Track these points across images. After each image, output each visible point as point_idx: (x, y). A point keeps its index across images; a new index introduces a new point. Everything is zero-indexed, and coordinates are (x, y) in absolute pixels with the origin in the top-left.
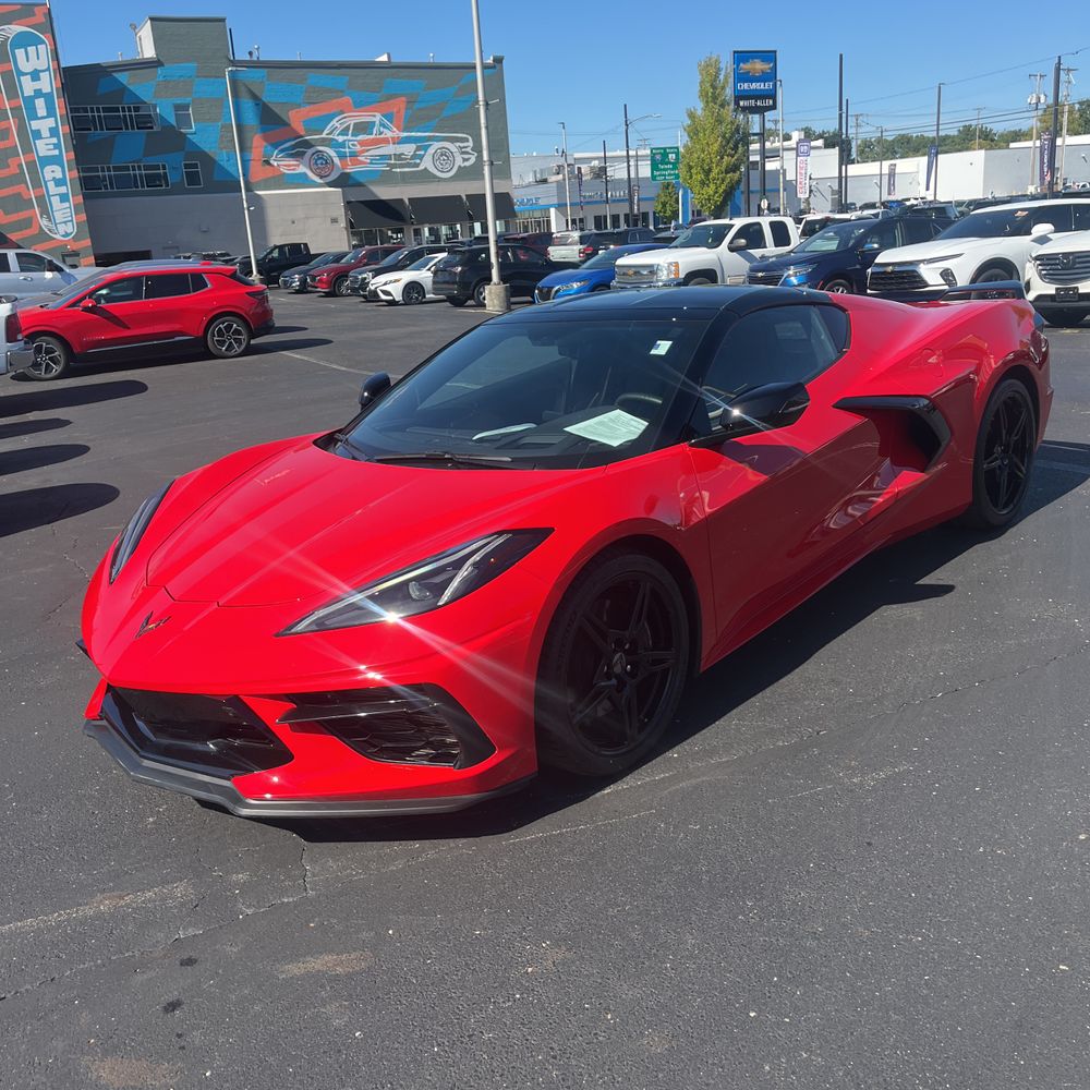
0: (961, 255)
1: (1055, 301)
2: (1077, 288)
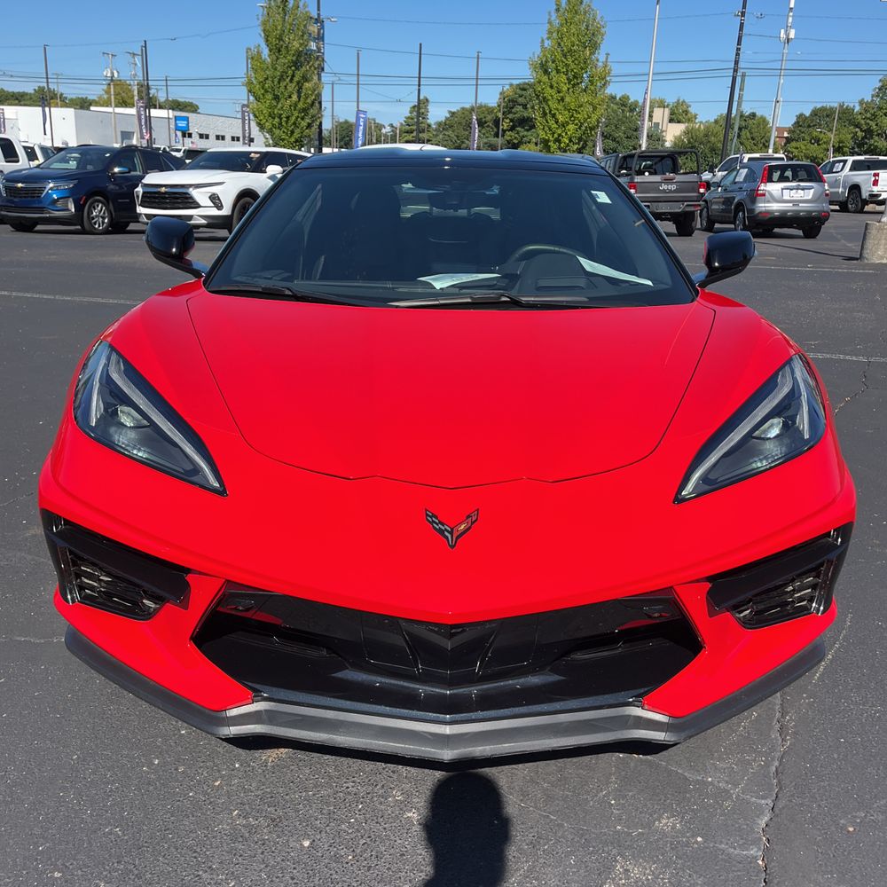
0: (223, 183)
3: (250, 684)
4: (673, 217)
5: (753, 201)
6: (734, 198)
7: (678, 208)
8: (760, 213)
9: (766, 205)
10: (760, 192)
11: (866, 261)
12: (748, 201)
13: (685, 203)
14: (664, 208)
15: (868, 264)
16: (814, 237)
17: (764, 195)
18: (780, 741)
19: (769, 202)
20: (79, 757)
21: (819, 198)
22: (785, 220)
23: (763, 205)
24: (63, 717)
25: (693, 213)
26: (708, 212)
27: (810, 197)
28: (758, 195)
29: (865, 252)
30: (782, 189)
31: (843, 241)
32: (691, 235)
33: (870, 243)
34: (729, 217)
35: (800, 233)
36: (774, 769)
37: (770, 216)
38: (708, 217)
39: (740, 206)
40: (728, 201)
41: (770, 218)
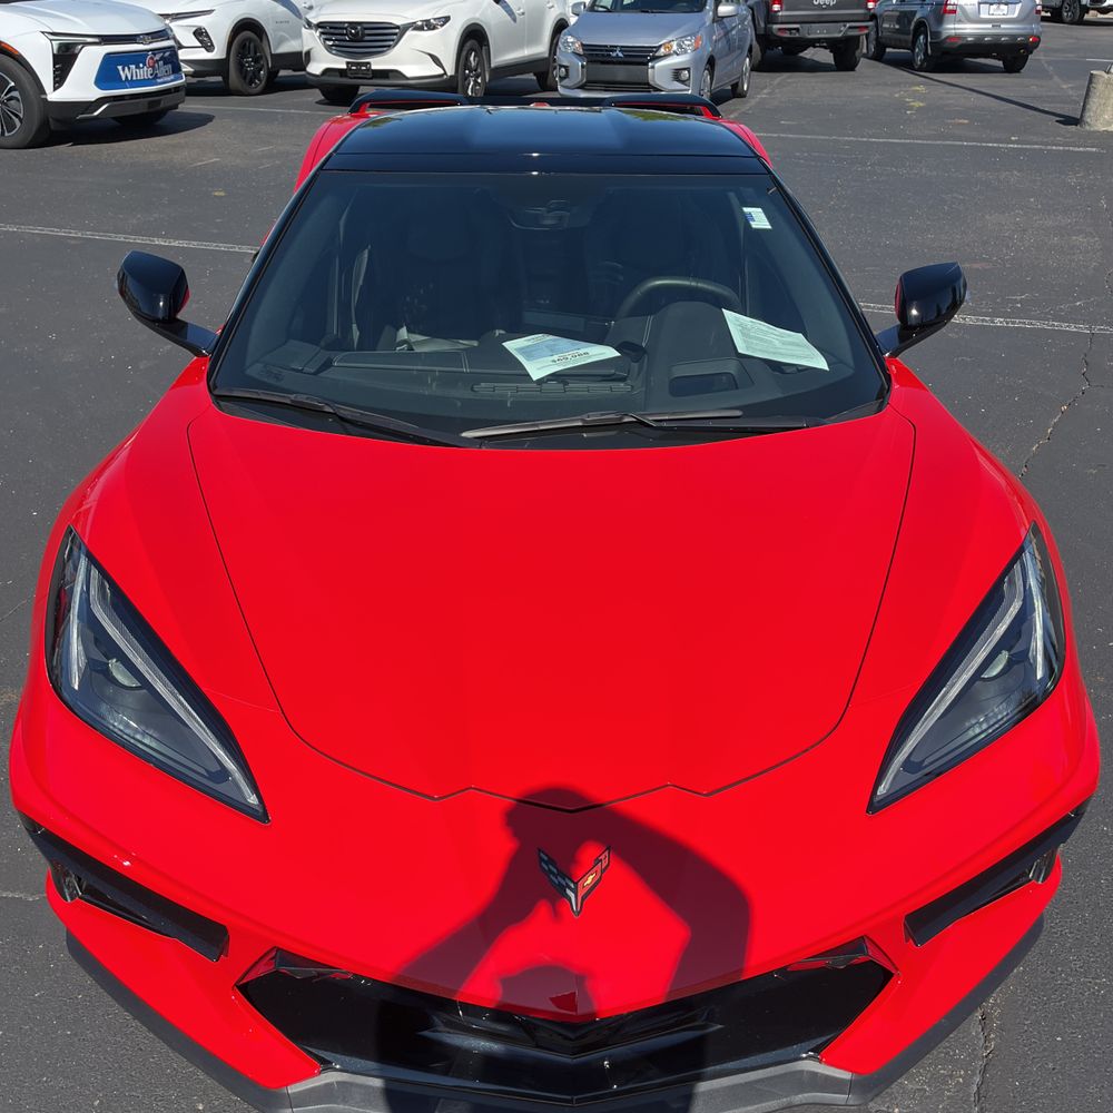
0: (210, 12)
1: (346, 76)
2: (369, 63)
3: (314, 1051)
4: (832, 44)
5: (940, 21)
6: (914, 13)
7: (838, 32)
8: (948, 37)
9: (957, 26)
10: (949, 8)
11: (1087, 128)
12: (932, 21)
13: (848, 25)
14: (819, 32)
15: (1090, 132)
16: (1018, 71)
17: (954, 12)
18: (983, 1040)
19: (960, 21)
20: (101, 1102)
21: (1028, 15)
22: (980, 47)
23: (952, 26)
24: (76, 1035)
25: (858, 37)
26: (877, 32)
27: (1016, 15)
28: (945, 11)
29: (1087, 114)
30: (980, 3)
31: (1056, 79)
32: (852, 69)
33: (1094, 103)
34: (906, 41)
35: (1000, 64)
36: (976, 1089)
37: (960, 42)
38: (877, 39)
39: (921, 26)
40: (904, 18)
41: (962, 46)
